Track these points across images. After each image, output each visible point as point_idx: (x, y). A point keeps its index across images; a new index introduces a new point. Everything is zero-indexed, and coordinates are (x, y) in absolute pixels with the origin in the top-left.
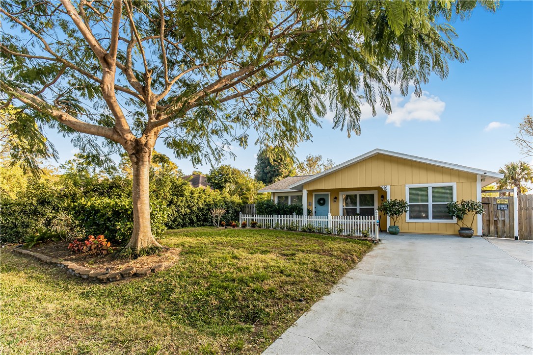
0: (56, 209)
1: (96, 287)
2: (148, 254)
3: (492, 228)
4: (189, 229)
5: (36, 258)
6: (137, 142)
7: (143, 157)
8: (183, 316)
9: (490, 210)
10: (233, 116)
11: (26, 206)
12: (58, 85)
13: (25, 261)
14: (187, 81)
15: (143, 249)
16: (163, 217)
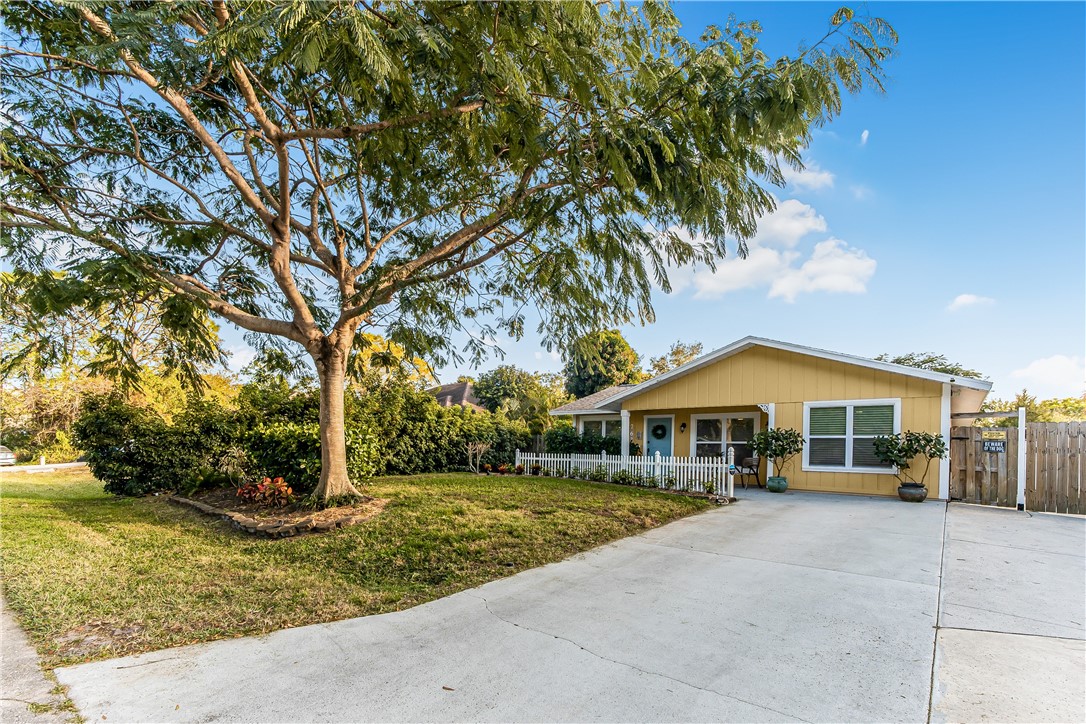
0: (227, 440)
1: (261, 543)
2: (340, 504)
3: (971, 486)
4: (434, 476)
5: (196, 508)
6: (324, 341)
7: (333, 364)
8: (356, 576)
9: (968, 452)
10: (499, 285)
11: (185, 436)
12: (222, 255)
13: (183, 511)
14: (415, 233)
15: (332, 498)
16: (369, 453)
